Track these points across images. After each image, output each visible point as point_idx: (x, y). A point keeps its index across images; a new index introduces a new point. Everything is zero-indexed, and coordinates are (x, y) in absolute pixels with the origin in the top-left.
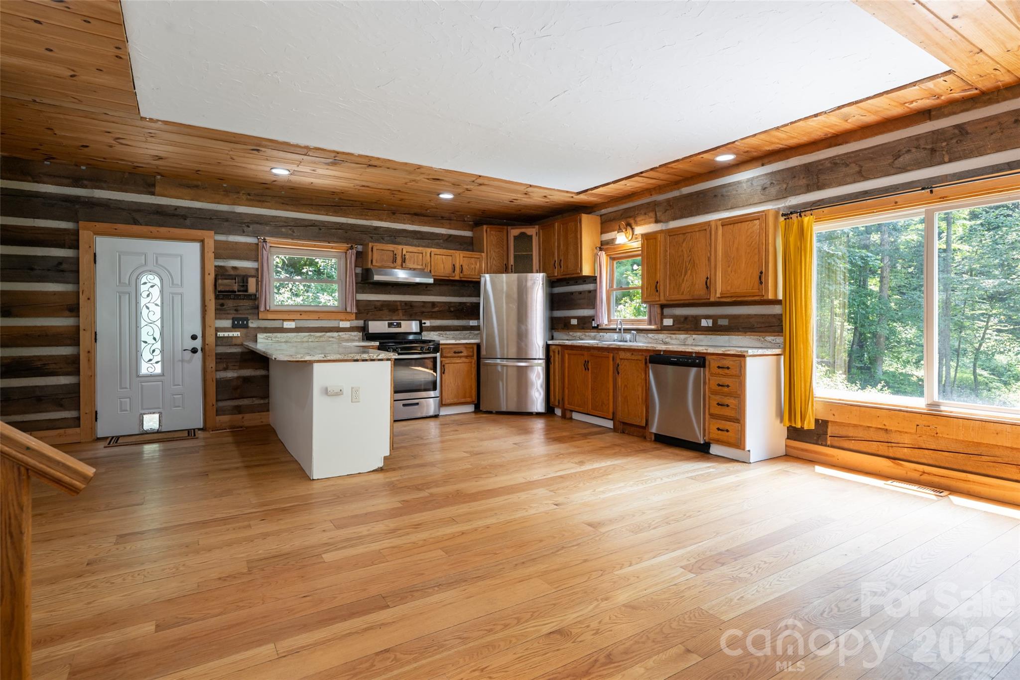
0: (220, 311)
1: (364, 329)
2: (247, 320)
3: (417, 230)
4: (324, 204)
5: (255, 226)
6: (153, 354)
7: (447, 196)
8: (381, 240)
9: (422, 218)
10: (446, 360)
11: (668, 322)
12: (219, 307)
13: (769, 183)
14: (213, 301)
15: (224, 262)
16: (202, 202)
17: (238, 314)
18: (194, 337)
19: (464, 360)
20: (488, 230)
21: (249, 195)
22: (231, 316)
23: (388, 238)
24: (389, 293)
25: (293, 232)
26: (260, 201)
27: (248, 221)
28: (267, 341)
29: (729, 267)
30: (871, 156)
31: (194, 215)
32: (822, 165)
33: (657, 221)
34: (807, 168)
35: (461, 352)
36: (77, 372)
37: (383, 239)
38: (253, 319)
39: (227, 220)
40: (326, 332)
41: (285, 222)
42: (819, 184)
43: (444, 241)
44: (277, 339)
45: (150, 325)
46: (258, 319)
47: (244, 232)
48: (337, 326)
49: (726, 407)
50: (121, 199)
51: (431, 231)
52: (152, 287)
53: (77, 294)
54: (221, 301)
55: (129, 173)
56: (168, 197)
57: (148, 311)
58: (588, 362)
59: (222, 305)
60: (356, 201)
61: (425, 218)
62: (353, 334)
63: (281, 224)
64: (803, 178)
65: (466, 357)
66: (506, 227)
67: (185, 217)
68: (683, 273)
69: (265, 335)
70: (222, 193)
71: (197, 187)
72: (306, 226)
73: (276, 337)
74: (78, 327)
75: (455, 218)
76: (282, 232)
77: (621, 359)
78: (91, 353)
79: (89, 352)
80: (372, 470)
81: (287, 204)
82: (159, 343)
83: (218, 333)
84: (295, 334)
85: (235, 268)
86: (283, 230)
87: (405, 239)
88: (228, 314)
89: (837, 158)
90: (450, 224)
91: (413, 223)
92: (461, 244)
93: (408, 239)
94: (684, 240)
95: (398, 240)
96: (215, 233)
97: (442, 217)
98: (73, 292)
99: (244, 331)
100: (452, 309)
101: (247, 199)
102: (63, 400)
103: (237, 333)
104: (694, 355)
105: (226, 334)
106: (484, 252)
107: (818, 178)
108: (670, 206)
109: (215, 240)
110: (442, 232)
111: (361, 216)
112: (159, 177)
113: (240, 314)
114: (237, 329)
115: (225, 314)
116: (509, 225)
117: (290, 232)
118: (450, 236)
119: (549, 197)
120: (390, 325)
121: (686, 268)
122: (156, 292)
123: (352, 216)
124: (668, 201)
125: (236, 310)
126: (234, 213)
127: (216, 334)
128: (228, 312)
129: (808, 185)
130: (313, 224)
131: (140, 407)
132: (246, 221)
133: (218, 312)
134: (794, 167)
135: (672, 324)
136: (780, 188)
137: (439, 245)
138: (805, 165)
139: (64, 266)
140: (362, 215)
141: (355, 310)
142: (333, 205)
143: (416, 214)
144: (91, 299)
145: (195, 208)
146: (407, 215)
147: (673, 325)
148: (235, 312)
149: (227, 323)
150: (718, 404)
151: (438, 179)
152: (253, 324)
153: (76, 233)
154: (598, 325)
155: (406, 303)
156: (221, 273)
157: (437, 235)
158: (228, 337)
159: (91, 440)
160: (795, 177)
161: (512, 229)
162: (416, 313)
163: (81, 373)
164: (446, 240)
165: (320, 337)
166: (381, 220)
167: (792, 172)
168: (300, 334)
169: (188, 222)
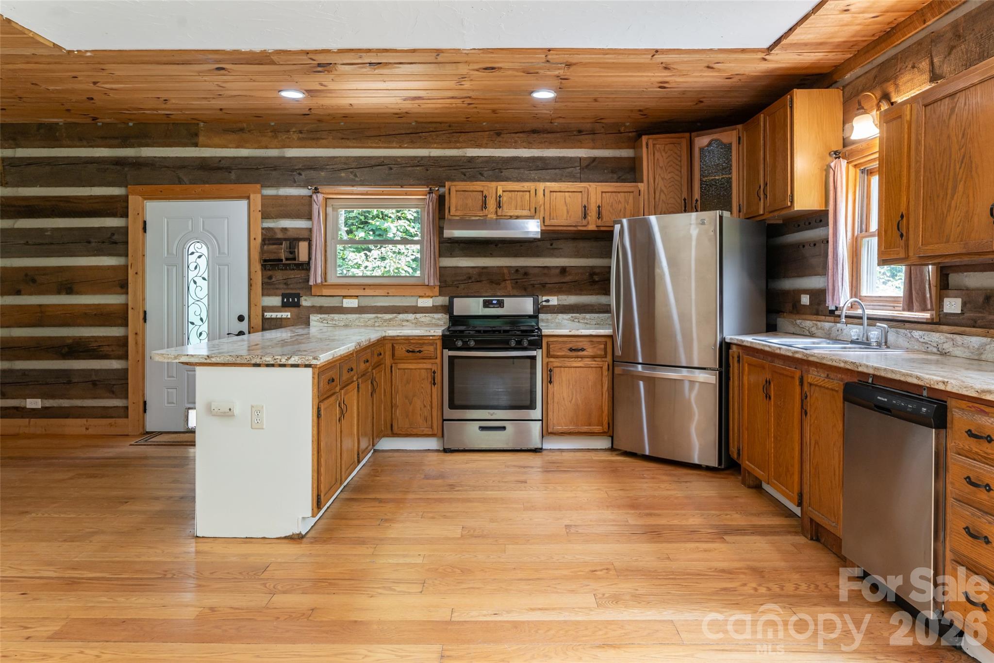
0: (268, 287)
1: (448, 309)
2: (298, 296)
3: (536, 155)
4: (397, 132)
5: (308, 172)
6: (200, 338)
7: (544, 95)
8: (480, 176)
9: (545, 135)
10: (555, 362)
11: (954, 306)
12: (266, 280)
14: (260, 273)
15: (274, 222)
16: (249, 148)
17: (288, 289)
18: (241, 318)
19: (588, 362)
20: (651, 142)
21: (301, 132)
22: (280, 292)
23: (491, 173)
24: (491, 255)
25: (356, 176)
26: (314, 139)
27: (300, 166)
28: (322, 324)
31: (240, 166)
35: (583, 350)
36: (125, 357)
37: (482, 174)
38: (306, 295)
39: (275, 168)
40: (399, 313)
41: (345, 164)
43: (582, 169)
44: (334, 322)
45: (197, 303)
46: (311, 295)
47: (295, 182)
48: (414, 304)
49: (983, 544)
50: (166, 156)
51: (561, 155)
52: (200, 257)
53: (125, 268)
54: (270, 273)
55: (173, 124)
56: (212, 147)
57: (195, 285)
59: (270, 278)
60: (441, 123)
61: (549, 135)
62: (437, 316)
63: (340, 166)
65: (593, 357)
66: (687, 135)
67: (229, 170)
68: (950, 192)
69: (320, 316)
70: (270, 134)
71: (242, 130)
72: (372, 166)
73: (333, 320)
74: (127, 305)
75: (603, 130)
76: (341, 177)
77: (811, 384)
78: (140, 335)
79: (136, 334)
80: (283, 536)
81: (348, 139)
82: (206, 324)
83: (265, 314)
84: (357, 315)
85: (284, 230)
86: (343, 175)
87: (516, 171)
88: (277, 289)
90: (593, 140)
91: (529, 145)
92: (613, 172)
93: (522, 171)
95: (505, 173)
96: (262, 187)
97: (580, 131)
98: (124, 265)
99: (295, 310)
100: (596, 278)
101: (299, 139)
102: (115, 386)
103: (286, 314)
104: (925, 394)
105: (274, 315)
106: (642, 181)
108: (959, 36)
109: (262, 196)
110: (580, 155)
111: (450, 145)
112: (202, 124)
113: (292, 289)
114: (287, 309)
115: (273, 289)
116: (694, 131)
117: (352, 176)
118: (594, 159)
119: (716, 66)
120: (487, 304)
121: (955, 177)
122: (203, 262)
123: (435, 146)
124: (955, 26)
125: (286, 284)
126: (284, 158)
127: (263, 315)
128: (277, 286)
130: (381, 162)
131: (186, 401)
132: (297, 168)
133: (265, 286)
135: (960, 312)
137: (574, 177)
139: (115, 237)
140: (450, 142)
141: (438, 283)
142: (408, 132)
143: (534, 131)
144: (141, 274)
145: (241, 157)
146: (521, 135)
147: (963, 313)
148: (285, 287)
149: (276, 301)
151: (493, 68)
152: (306, 302)
153: (125, 198)
154: (837, 308)
155: (517, 270)
156: (269, 238)
157: (571, 159)
158: (276, 319)
159: (138, 433)
161: (698, 136)
162: (533, 285)
163: (130, 357)
164: (587, 166)
165: (390, 320)
166: (479, 146)
168: (363, 315)
169: (233, 176)
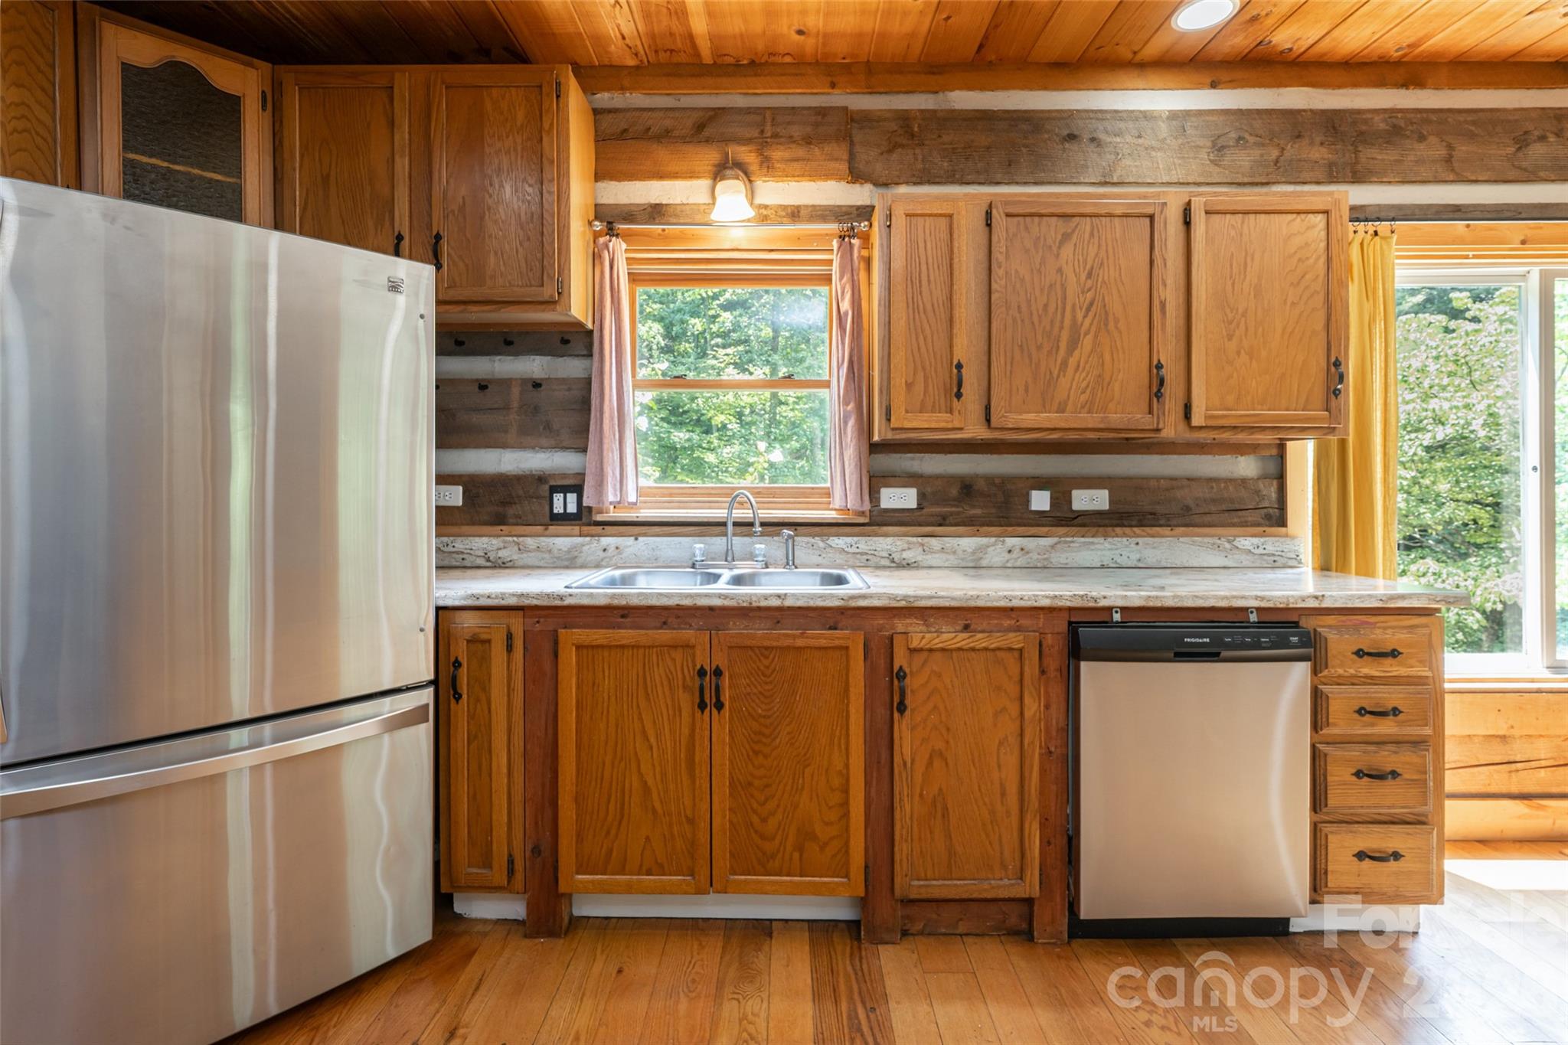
11: (900, 498)
13: (1233, 135)
29: (1230, 337)
30: (1473, 128)
32: (1366, 121)
33: (856, 176)
34: (1332, 123)
42: (1359, 167)
49: (1390, 782)
58: (718, 673)
64: (1322, 144)
68: (1063, 345)
77: (913, 651)
89: (1399, 115)
94: (1066, 237)
104: (1253, 618)
107: (1356, 152)
108: (913, 136)
121: (1075, 327)
124: (904, 118)
129: (1331, 165)
134: (1299, 111)
135: (914, 505)
136: (1262, 155)
138: (1323, 112)
147: (920, 507)
150: (1359, 774)
160: (1299, 136)
167: (1294, 123)
